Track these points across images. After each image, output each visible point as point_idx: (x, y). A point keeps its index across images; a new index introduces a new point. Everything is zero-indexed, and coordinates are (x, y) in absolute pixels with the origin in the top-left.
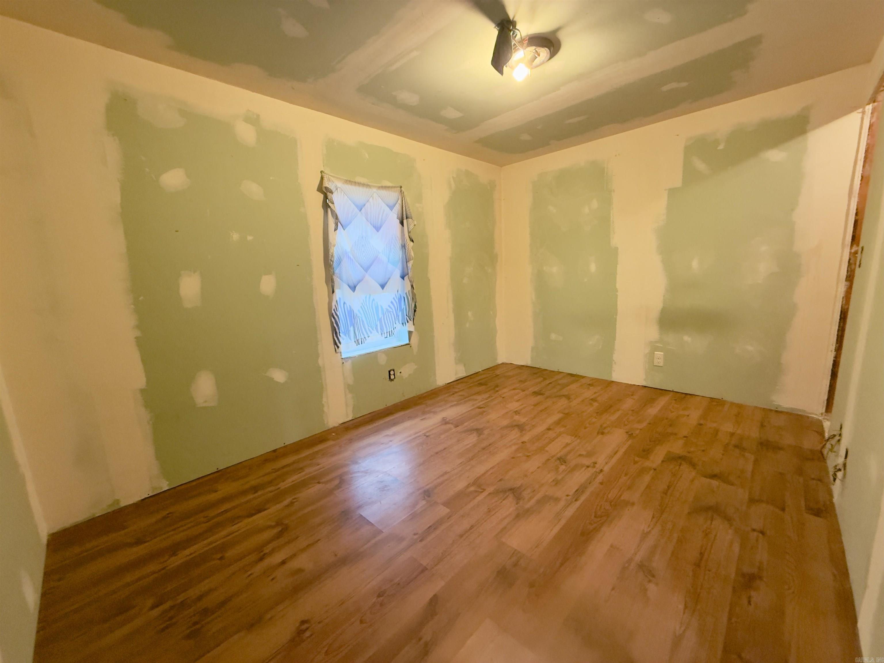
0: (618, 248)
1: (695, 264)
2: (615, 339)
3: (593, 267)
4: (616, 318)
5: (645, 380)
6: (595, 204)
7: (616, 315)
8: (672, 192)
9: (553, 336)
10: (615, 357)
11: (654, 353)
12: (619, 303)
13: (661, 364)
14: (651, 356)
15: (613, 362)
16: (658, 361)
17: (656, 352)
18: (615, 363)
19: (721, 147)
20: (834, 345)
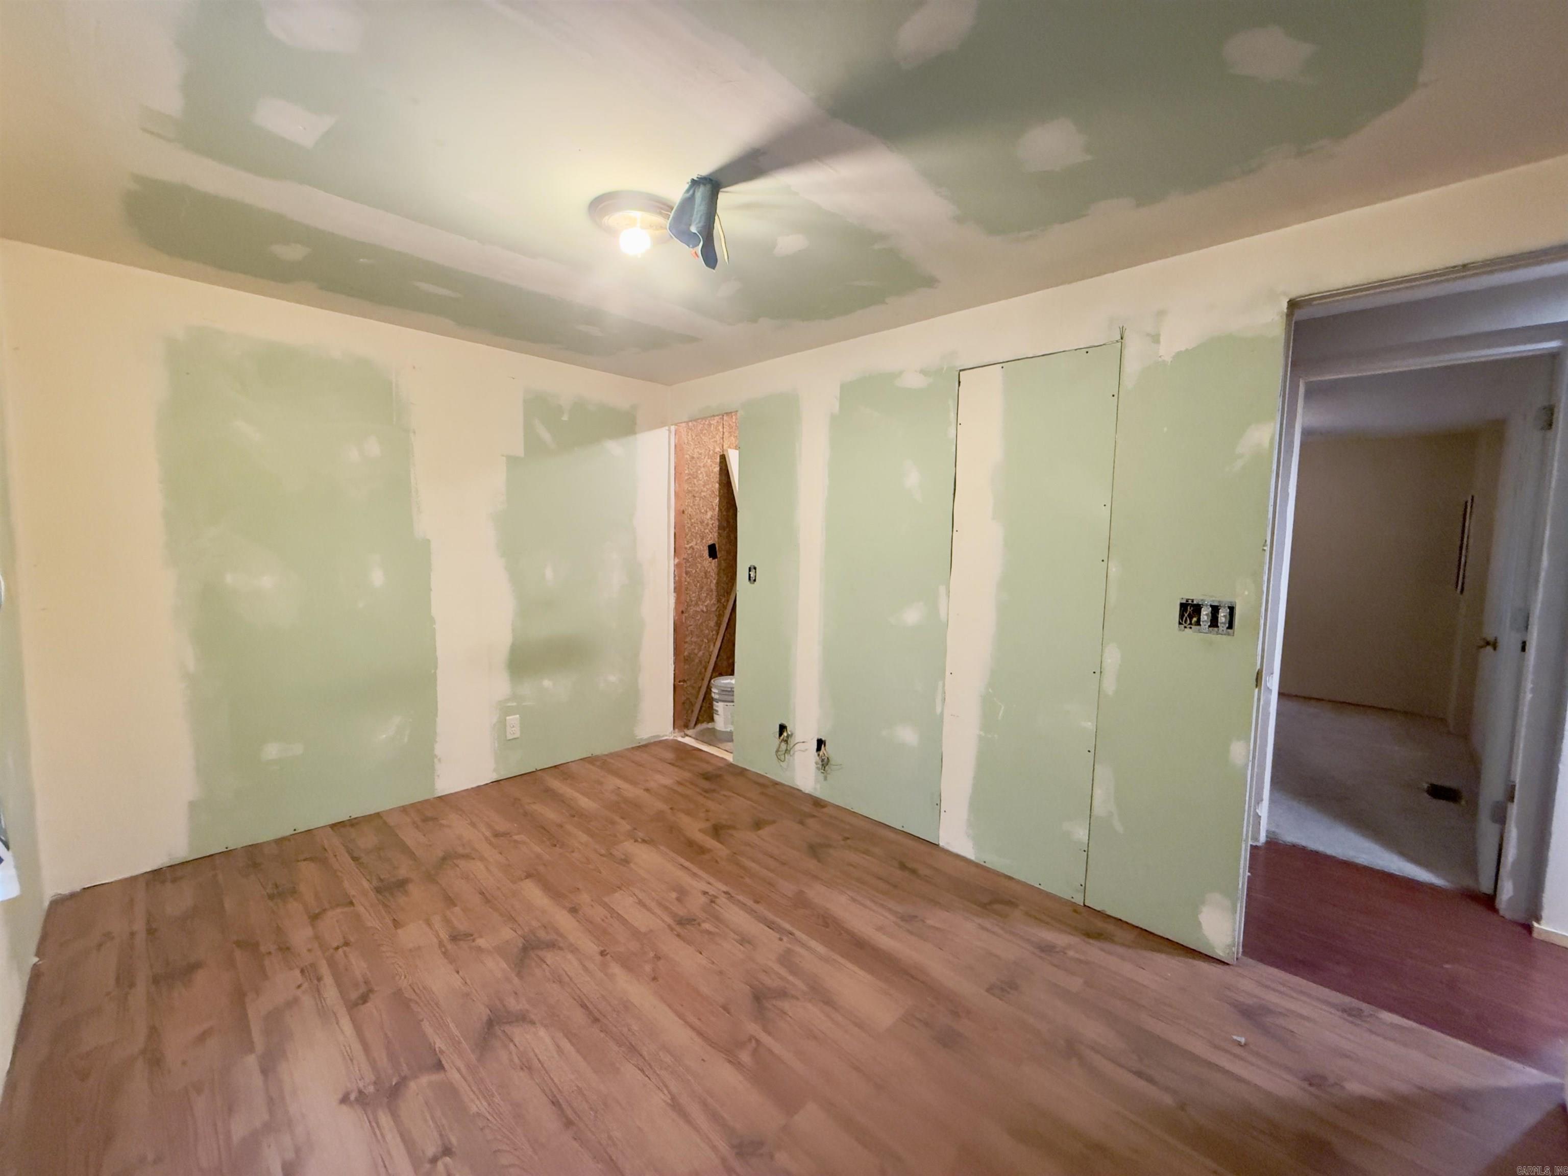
0: (429, 541)
1: (549, 573)
2: (436, 715)
3: (377, 578)
4: (435, 673)
5: (495, 770)
6: (373, 448)
7: (436, 668)
8: (512, 461)
9: (272, 751)
10: (439, 750)
11: (505, 720)
12: (438, 644)
13: (517, 735)
14: (502, 725)
15: (436, 760)
16: (512, 731)
17: (509, 716)
18: (439, 760)
19: (565, 418)
20: (673, 658)
